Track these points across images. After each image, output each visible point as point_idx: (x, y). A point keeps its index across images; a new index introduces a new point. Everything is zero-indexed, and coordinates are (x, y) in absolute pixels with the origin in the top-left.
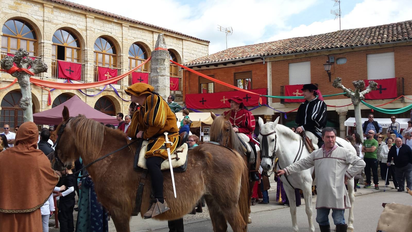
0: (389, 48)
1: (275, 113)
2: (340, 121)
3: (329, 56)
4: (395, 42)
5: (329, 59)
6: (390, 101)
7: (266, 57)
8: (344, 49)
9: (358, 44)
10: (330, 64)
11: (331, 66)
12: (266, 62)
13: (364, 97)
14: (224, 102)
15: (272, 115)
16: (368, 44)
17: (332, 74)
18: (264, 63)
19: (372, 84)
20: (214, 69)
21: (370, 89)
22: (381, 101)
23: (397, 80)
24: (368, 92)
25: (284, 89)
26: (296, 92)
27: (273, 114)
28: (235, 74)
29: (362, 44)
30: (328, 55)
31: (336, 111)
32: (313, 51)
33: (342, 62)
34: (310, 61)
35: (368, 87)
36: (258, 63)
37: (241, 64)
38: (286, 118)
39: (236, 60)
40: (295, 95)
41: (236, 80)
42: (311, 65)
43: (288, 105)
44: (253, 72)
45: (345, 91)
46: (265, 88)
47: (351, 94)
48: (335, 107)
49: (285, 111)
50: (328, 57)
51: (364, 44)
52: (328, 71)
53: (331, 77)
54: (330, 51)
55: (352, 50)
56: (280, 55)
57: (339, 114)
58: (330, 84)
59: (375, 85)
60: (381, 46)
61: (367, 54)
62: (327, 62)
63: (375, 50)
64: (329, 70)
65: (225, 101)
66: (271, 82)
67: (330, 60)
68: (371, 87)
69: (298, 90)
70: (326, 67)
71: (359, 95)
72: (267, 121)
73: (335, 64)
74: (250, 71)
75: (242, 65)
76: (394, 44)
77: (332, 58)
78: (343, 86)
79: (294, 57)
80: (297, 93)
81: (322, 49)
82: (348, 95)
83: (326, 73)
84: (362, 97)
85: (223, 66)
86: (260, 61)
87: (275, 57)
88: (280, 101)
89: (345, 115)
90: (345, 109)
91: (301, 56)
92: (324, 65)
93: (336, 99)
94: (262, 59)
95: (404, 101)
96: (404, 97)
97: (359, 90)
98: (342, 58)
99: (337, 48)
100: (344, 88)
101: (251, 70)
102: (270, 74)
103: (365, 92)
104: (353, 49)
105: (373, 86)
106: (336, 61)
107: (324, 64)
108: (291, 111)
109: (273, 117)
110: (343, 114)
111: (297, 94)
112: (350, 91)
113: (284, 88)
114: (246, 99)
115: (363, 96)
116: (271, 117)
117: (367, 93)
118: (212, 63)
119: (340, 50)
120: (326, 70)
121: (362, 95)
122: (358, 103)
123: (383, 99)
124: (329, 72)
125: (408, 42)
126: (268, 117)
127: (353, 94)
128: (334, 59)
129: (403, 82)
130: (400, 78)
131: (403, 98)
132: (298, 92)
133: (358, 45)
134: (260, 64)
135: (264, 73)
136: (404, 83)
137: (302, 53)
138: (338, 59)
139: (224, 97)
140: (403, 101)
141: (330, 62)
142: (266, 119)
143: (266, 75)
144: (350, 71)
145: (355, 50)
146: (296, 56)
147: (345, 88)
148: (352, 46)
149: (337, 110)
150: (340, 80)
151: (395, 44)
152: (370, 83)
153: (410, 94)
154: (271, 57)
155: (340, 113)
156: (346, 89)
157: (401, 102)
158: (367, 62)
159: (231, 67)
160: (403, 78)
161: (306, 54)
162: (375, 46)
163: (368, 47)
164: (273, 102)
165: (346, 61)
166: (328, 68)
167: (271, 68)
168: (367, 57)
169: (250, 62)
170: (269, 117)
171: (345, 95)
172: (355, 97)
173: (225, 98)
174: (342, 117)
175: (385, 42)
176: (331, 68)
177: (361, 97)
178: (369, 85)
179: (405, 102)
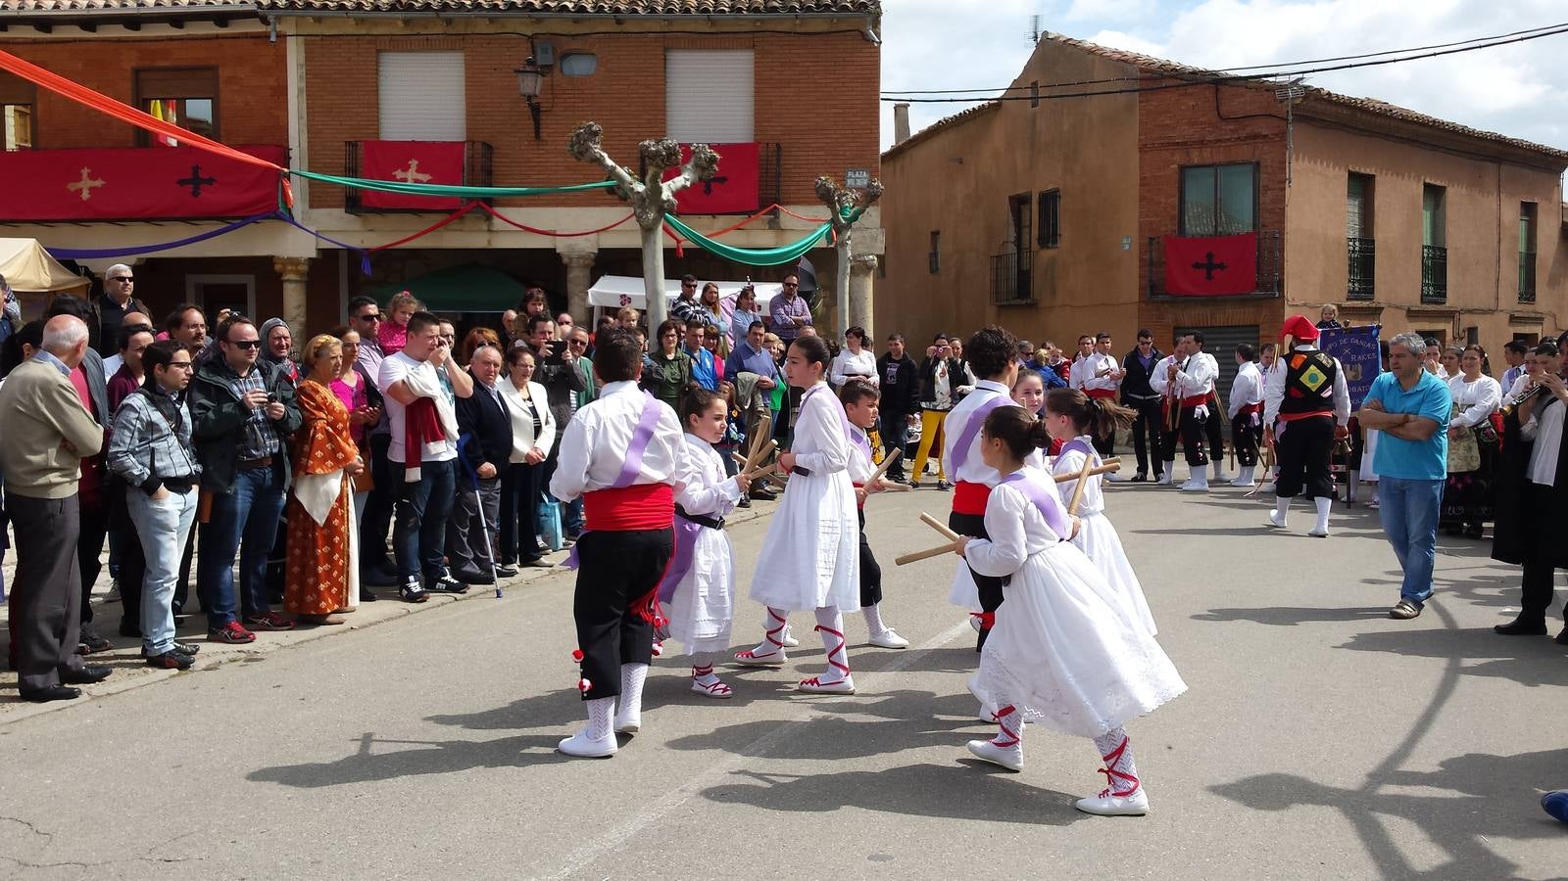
0: (738, 36)
1: (319, 250)
2: (572, 288)
3: (535, 41)
4: (758, 16)
5: (534, 52)
6: (736, 223)
7: (281, 12)
8: (590, 19)
9: (638, 5)
10: (537, 72)
11: (544, 81)
12: (282, 37)
13: (675, 202)
14: (85, 195)
15: (310, 259)
16: (671, 11)
17: (544, 109)
18: (273, 39)
19: (703, 156)
20: (35, 42)
21: (694, 173)
22: (706, 220)
23: (760, 149)
24: (688, 184)
25: (359, 156)
26: (406, 168)
27: (313, 254)
28: (137, 71)
29: (653, 10)
30: (530, 33)
31: (558, 251)
32: (476, 13)
33: (580, 67)
34: (461, 49)
35: (689, 166)
36: (246, 36)
37: (166, 31)
38: (368, 271)
39: (143, 11)
40: (405, 180)
41: (144, 99)
42: (468, 67)
43: (375, 220)
44: (224, 73)
45: (611, 174)
46: (277, 146)
47: (633, 189)
48: (553, 234)
49: (362, 242)
50: (532, 43)
51: (660, 8)
52: (529, 98)
53: (541, 122)
54: (539, 21)
55: (618, 28)
56: (342, 13)
57: (565, 260)
58: (535, 147)
59: (712, 160)
60: (713, 22)
61: (666, 49)
62: (530, 63)
63: (694, 36)
64: (536, 96)
65: (92, 190)
66: (304, 120)
67: (539, 57)
68: (697, 166)
69: (414, 163)
70: (523, 80)
71: (661, 193)
72: (288, 281)
73: (556, 71)
74: (212, 69)
75: (171, 39)
76: (757, 20)
77: (545, 51)
78: (605, 155)
79: (399, 29)
80: (411, 174)
81: (508, 9)
82: (620, 192)
83: (525, 107)
84: (669, 200)
85: (77, 33)
86: (254, 27)
87: (318, 20)
88: (344, 203)
89: (586, 266)
90: (588, 246)
91: (426, 28)
92: (516, 71)
93: (558, 205)
94: (265, 21)
95: (778, 223)
96: (778, 209)
97: (662, 175)
98: (580, 53)
99: (565, 14)
100: (610, 162)
101: (213, 62)
102: (300, 91)
103: (679, 182)
104: (619, 22)
105: (705, 165)
106: (559, 63)
107: (517, 67)
108: (391, 245)
109: (310, 267)
110: (581, 261)
111: (409, 178)
112: (628, 178)
113: (361, 151)
114: (191, 186)
115: (671, 198)
116: (304, 268)
117: (684, 187)
118: (22, 13)
119: (576, 21)
120: (522, 91)
121: (670, 194)
122: (656, 222)
123: (714, 215)
124: (534, 101)
125: (798, 22)
126: (290, 268)
127: (640, 188)
128: (553, 54)
129: (779, 160)
130: (770, 145)
131: (775, 212)
132: (416, 171)
133: (639, 9)
134: (253, 40)
135: (272, 82)
136: (782, 162)
137: (431, 14)
138: (566, 55)
139: (85, 172)
140: (774, 225)
141: (540, 62)
142: (281, 275)
143: (282, 90)
144: (608, 105)
145: (628, 27)
146: (407, 22)
147: (613, 164)
148: (618, 10)
149: (561, 245)
150: (596, 134)
151: (758, 24)
152: (694, 152)
153: (795, 200)
154: (303, 17)
155: (571, 259)
156: (615, 168)
157: (767, 227)
158: (665, 76)
159: (119, 40)
160: (778, 145)
161: (449, 22)
162: (696, 20)
163: (670, 22)
164: (311, 206)
165: (594, 66)
166: (530, 84)
167: (302, 60)
168: (665, 59)
169: (210, 29)
170: (294, 268)
171: (611, 190)
172: (647, 200)
173: (92, 177)
174: (576, 275)
175: (726, 9)
176: (543, 85)
177: (665, 202)
178: (693, 159)
179: (783, 227)
